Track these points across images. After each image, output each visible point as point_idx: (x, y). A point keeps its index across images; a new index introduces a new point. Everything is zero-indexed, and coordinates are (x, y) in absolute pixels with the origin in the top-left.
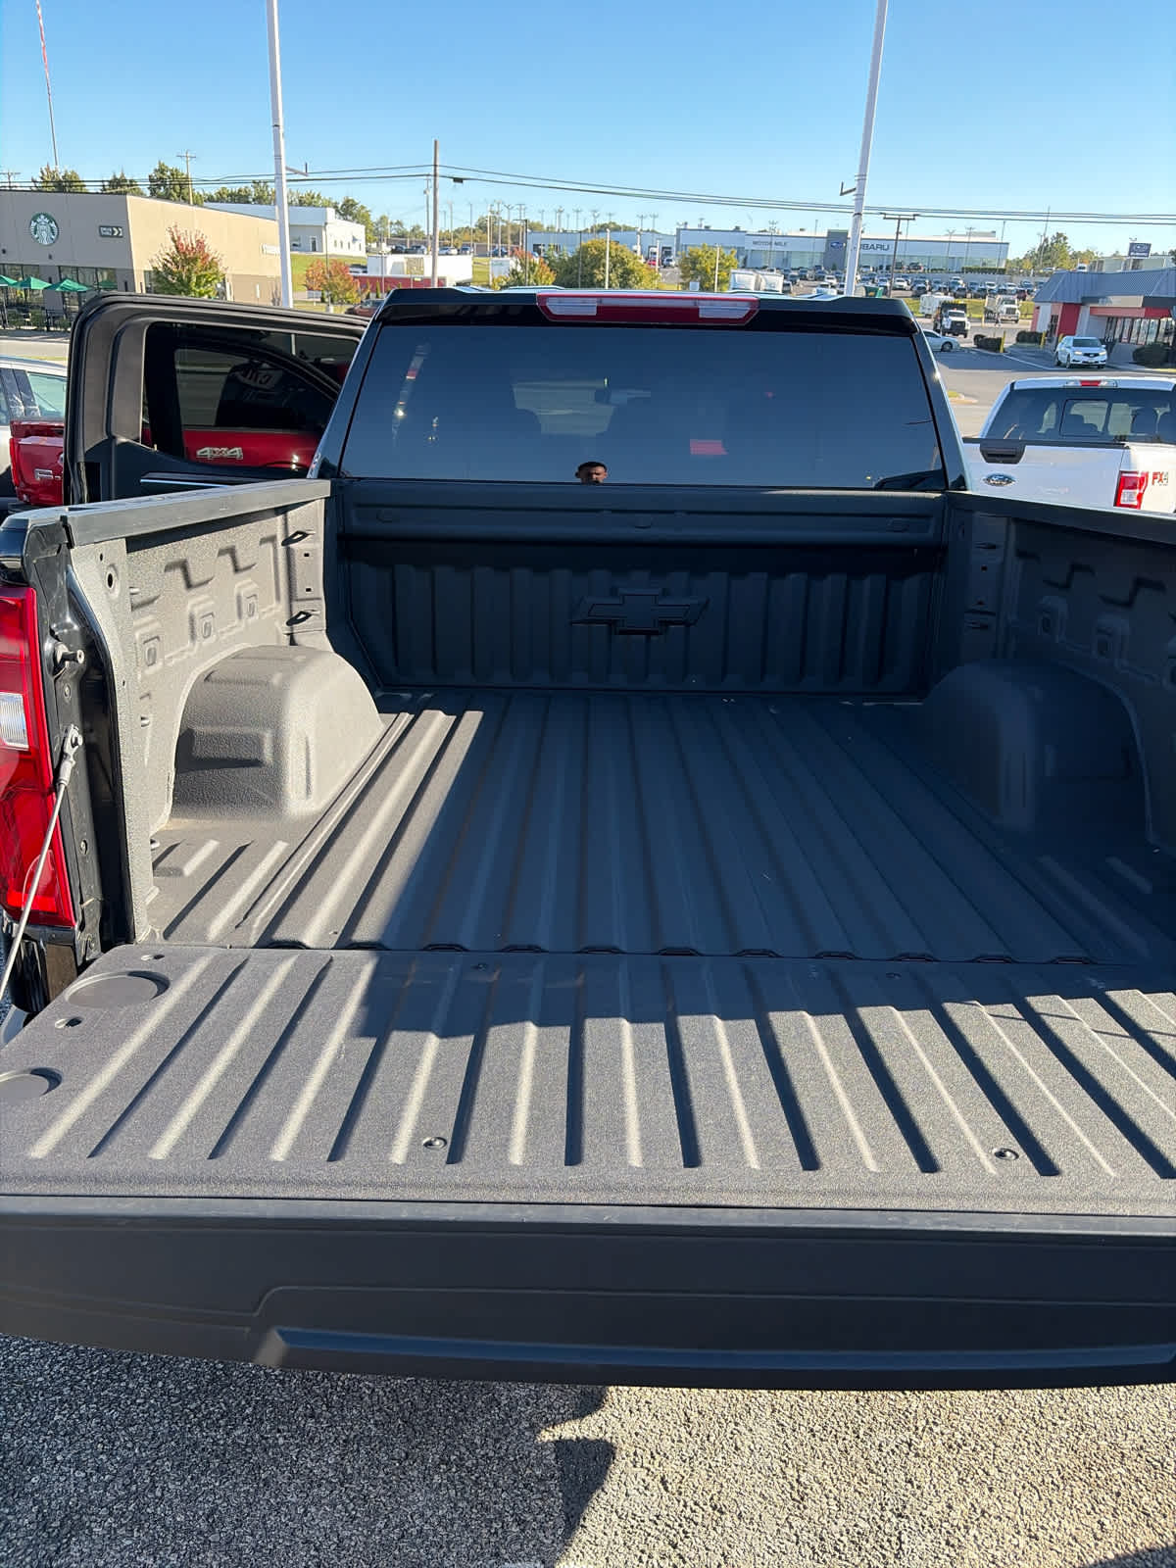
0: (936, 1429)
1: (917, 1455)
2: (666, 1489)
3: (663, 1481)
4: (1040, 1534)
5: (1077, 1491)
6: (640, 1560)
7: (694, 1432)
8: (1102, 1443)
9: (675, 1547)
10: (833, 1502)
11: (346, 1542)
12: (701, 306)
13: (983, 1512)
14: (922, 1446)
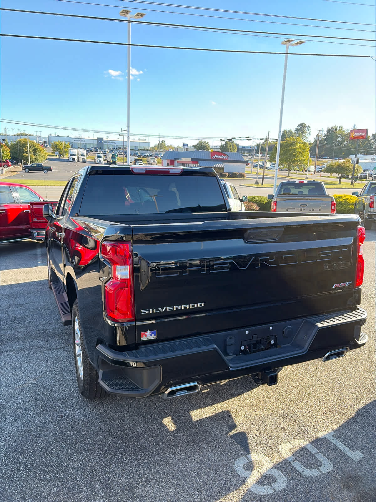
0: (300, 411)
1: (299, 416)
2: (258, 436)
3: (256, 435)
4: (329, 422)
5: (330, 414)
6: (262, 449)
7: (255, 425)
8: (329, 405)
9: (267, 445)
10: (290, 428)
11: (200, 467)
12: (170, 170)
13: (317, 422)
14: (299, 414)
